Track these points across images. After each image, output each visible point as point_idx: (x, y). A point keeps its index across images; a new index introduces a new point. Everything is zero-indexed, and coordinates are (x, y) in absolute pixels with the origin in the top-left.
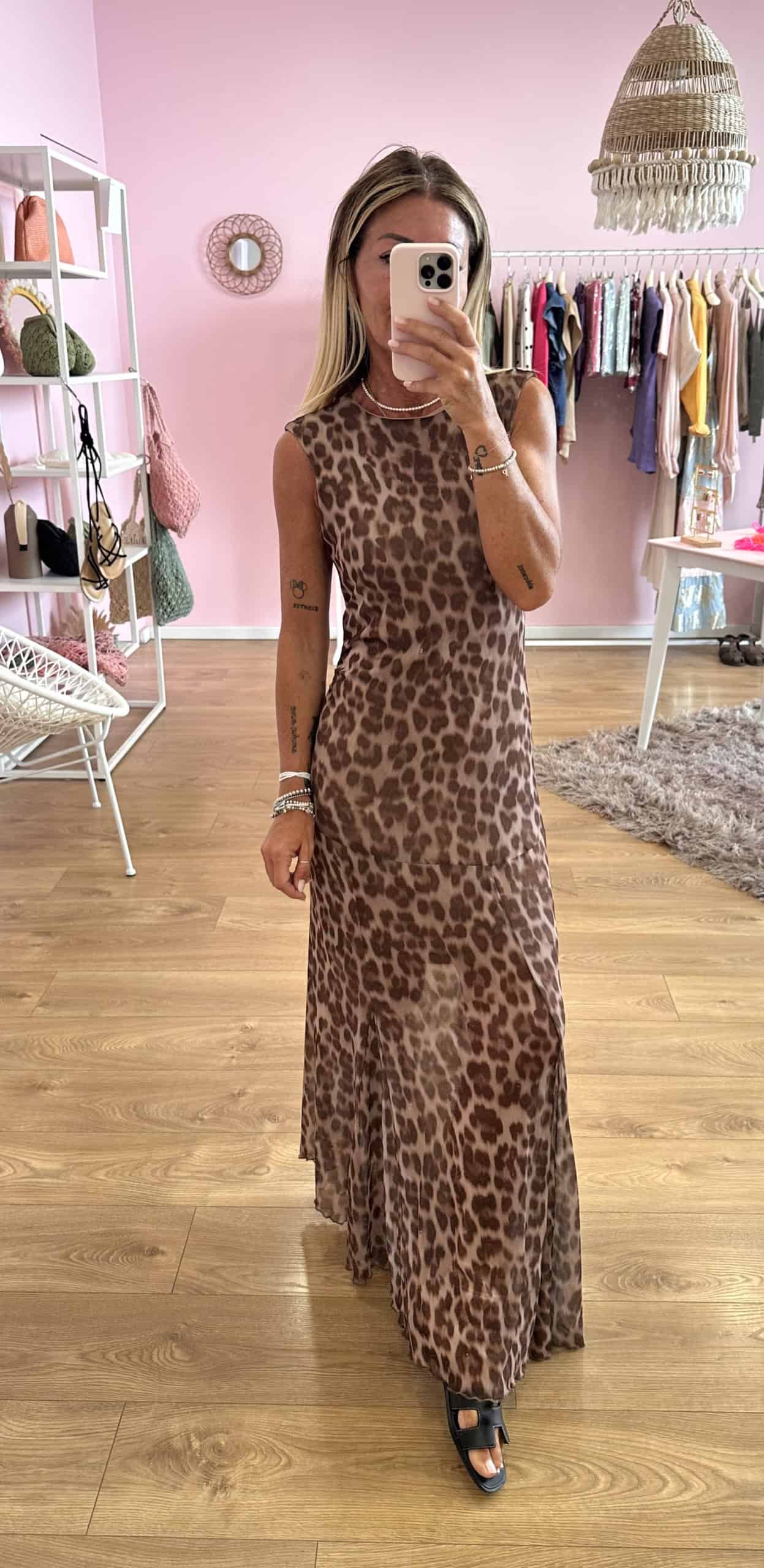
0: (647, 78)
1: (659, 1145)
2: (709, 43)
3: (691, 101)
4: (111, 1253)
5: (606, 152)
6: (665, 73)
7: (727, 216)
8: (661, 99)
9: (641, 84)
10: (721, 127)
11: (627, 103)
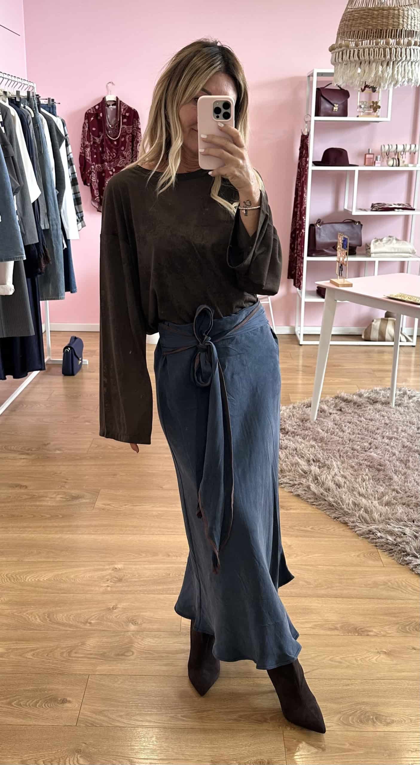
1: (373, 640)
3: (391, 11)
4: (37, 702)
5: (339, 39)
10: (409, 27)
11: (352, 11)
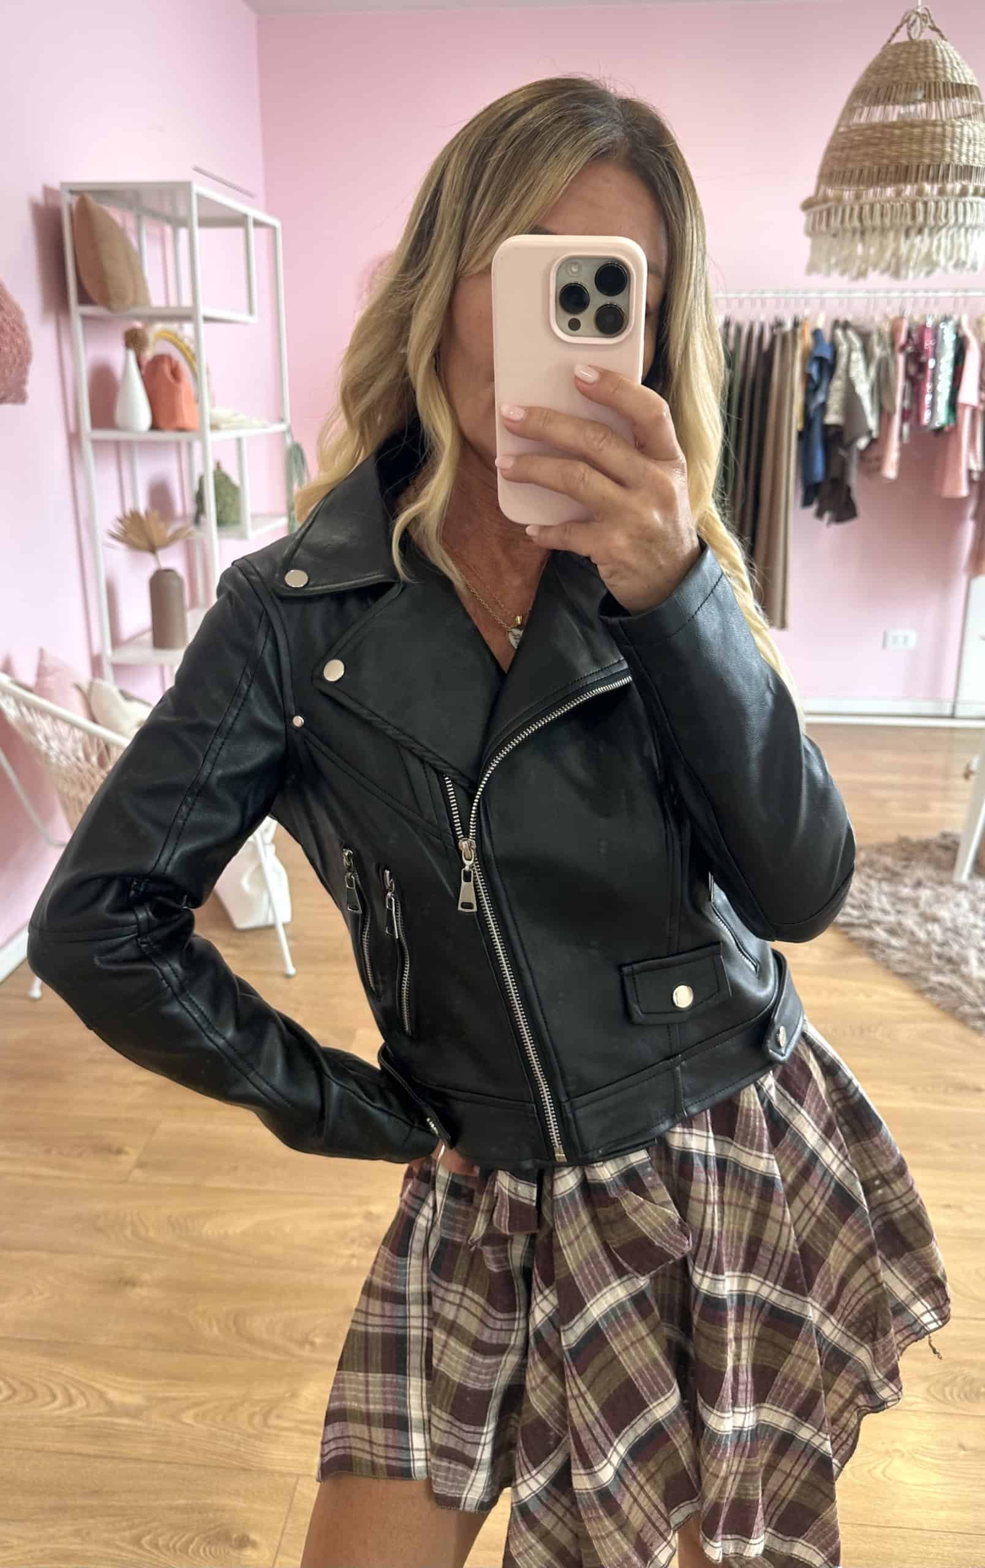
0: (876, 102)
2: (951, 62)
3: (929, 129)
5: (823, 187)
6: (898, 96)
7: (964, 263)
8: (893, 126)
9: (866, 109)
10: (964, 158)
11: (851, 131)
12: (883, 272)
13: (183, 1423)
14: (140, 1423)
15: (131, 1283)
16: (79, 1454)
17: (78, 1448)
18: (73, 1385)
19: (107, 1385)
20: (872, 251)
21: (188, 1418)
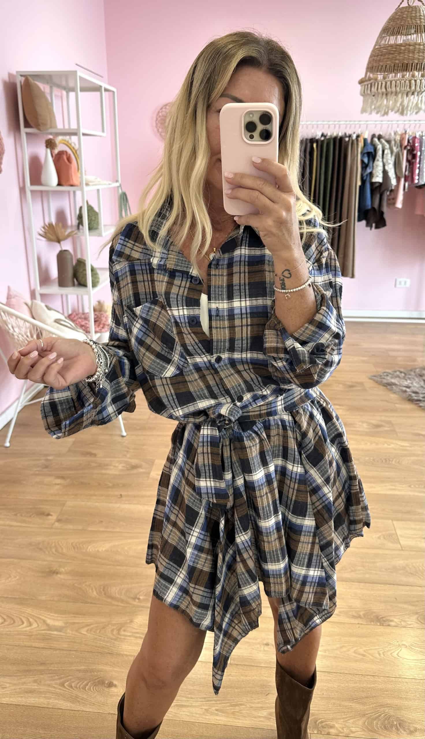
0: (393, 34)
3: (417, 46)
5: (368, 74)
6: (403, 32)
8: (401, 45)
9: (388, 38)
11: (381, 48)
12: (396, 112)
13: (81, 634)
14: (62, 634)
15: (56, 573)
16: (35, 647)
17: (34, 644)
18: (31, 618)
19: (46, 617)
20: (391, 102)
21: (84, 631)
